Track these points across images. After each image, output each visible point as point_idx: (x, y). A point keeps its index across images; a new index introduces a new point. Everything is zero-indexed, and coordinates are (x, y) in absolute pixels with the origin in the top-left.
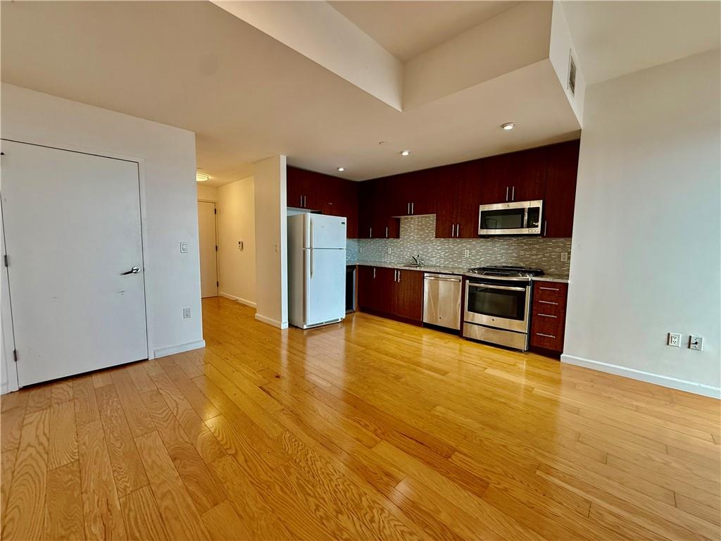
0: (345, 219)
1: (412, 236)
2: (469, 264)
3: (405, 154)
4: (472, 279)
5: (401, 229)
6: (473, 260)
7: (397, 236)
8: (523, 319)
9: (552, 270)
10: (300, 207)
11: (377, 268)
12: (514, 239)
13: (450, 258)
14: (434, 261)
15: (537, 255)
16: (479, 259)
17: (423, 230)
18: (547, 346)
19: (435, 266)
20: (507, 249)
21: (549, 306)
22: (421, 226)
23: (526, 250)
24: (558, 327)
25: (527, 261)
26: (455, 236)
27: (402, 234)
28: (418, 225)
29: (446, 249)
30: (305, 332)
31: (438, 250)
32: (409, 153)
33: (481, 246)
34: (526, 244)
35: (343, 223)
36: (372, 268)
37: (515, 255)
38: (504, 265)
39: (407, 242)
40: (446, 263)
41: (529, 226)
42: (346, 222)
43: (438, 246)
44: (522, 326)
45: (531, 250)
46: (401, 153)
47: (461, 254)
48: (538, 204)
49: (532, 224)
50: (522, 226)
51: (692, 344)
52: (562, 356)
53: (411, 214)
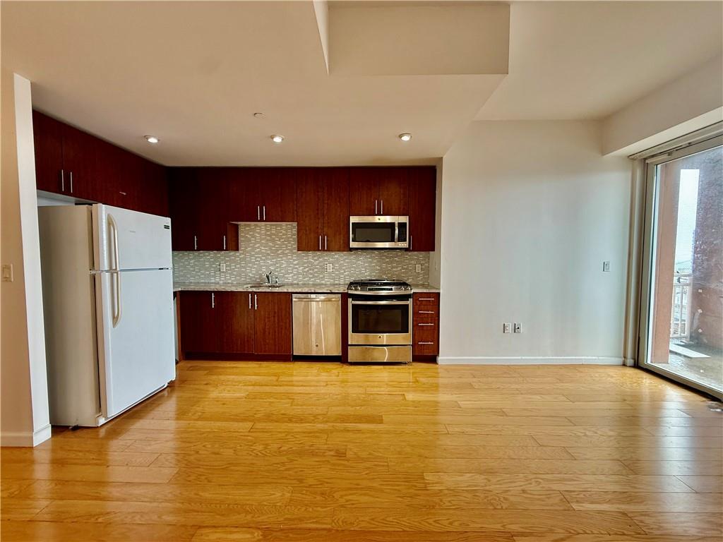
0: (168, 221)
1: (258, 248)
2: (332, 279)
3: (278, 140)
4: (356, 297)
5: (241, 239)
6: (337, 275)
7: (237, 249)
9: (410, 280)
10: (60, 192)
11: (214, 292)
12: (376, 252)
13: (311, 274)
14: (290, 279)
15: (397, 267)
16: (342, 274)
17: (273, 241)
18: (427, 353)
19: (292, 284)
20: (371, 262)
21: (426, 315)
22: (270, 236)
23: (387, 263)
24: (434, 333)
25: (388, 273)
26: (323, 249)
27: (242, 245)
28: (266, 235)
29: (305, 263)
30: (102, 432)
31: (295, 265)
32: (283, 139)
33: (344, 260)
34: (387, 258)
35: (166, 227)
36: (208, 293)
37: (378, 268)
38: (368, 278)
39: (253, 256)
40: (306, 279)
41: (399, 240)
42: (170, 225)
43: (294, 260)
44: (404, 339)
45: (392, 262)
46: (272, 137)
47: (323, 269)
48: (404, 219)
49: (402, 239)
50: (393, 240)
51: (516, 329)
52: (440, 359)
53: (262, 220)
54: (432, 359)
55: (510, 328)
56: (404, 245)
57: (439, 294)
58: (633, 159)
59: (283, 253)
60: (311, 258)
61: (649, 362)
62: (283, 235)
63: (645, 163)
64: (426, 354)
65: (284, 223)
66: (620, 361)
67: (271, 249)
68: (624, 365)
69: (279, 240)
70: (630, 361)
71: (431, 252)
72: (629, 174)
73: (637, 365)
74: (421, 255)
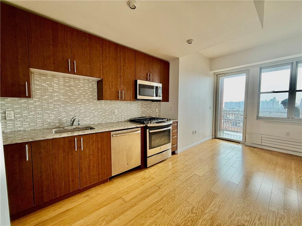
2: (118, 118)
6: (120, 116)
8: (170, 142)
9: (154, 116)
13: (104, 116)
16: (123, 115)
17: (72, 91)
33: (124, 107)
37: (141, 110)
39: (51, 103)
47: (112, 112)
48: (160, 85)
51: (196, 132)
56: (161, 98)
57: (177, 122)
59: (81, 101)
61: (218, 136)
62: (81, 87)
63: (218, 75)
67: (70, 98)
69: (78, 91)
70: (214, 137)
74: (158, 104)
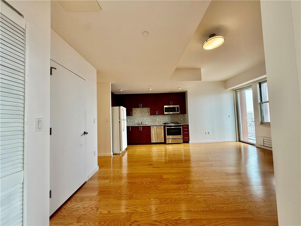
1: (138, 115)
2: (158, 123)
4: (167, 126)
8: (181, 135)
9: (180, 122)
11: (131, 127)
13: (153, 121)
15: (176, 119)
16: (161, 121)
20: (169, 118)
21: (185, 130)
23: (173, 118)
24: (188, 135)
26: (157, 115)
27: (134, 114)
33: (161, 117)
34: (173, 116)
36: (129, 127)
37: (171, 119)
41: (177, 112)
43: (148, 118)
44: (180, 137)
45: (174, 118)
47: (156, 120)
48: (178, 106)
49: (178, 111)
50: (175, 111)
51: (209, 133)
52: (190, 142)
53: (141, 107)
54: (188, 142)
55: (207, 133)
56: (178, 113)
57: (188, 125)
58: (233, 90)
60: (152, 117)
61: (242, 140)
63: (236, 91)
64: (186, 140)
65: (145, 108)
66: (236, 140)
67: (141, 115)
68: (237, 141)
69: (144, 113)
70: (238, 140)
71: (185, 114)
72: (233, 93)
73: (240, 141)
74: (182, 115)
